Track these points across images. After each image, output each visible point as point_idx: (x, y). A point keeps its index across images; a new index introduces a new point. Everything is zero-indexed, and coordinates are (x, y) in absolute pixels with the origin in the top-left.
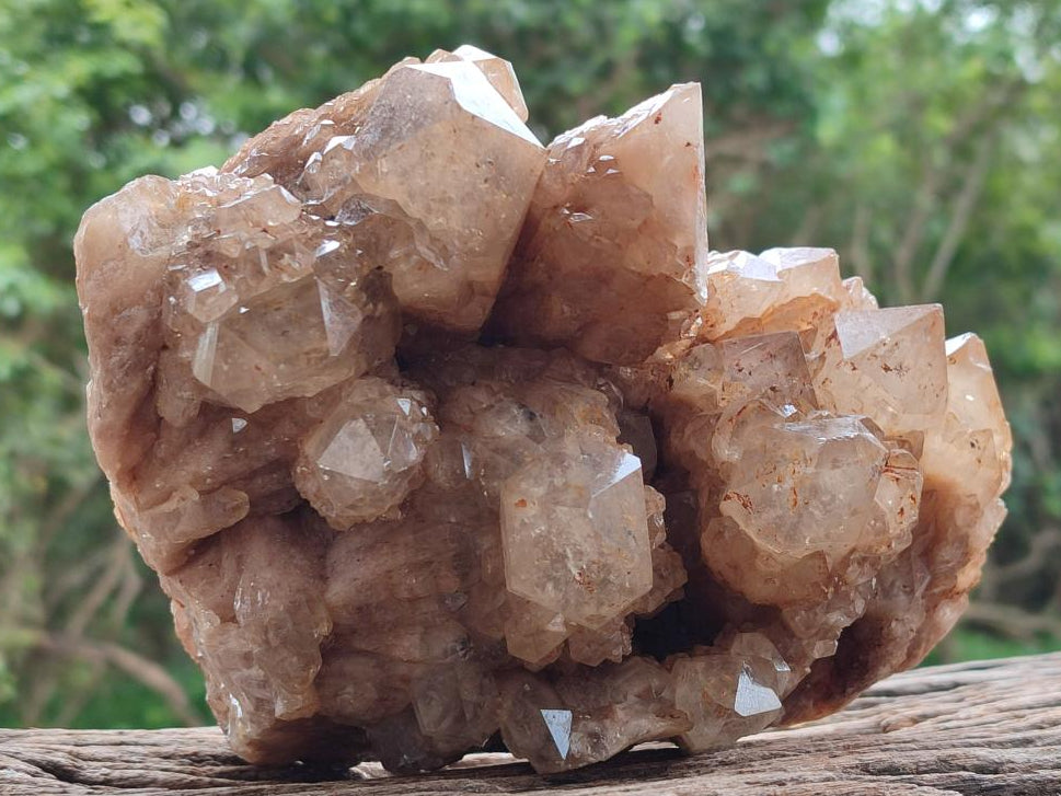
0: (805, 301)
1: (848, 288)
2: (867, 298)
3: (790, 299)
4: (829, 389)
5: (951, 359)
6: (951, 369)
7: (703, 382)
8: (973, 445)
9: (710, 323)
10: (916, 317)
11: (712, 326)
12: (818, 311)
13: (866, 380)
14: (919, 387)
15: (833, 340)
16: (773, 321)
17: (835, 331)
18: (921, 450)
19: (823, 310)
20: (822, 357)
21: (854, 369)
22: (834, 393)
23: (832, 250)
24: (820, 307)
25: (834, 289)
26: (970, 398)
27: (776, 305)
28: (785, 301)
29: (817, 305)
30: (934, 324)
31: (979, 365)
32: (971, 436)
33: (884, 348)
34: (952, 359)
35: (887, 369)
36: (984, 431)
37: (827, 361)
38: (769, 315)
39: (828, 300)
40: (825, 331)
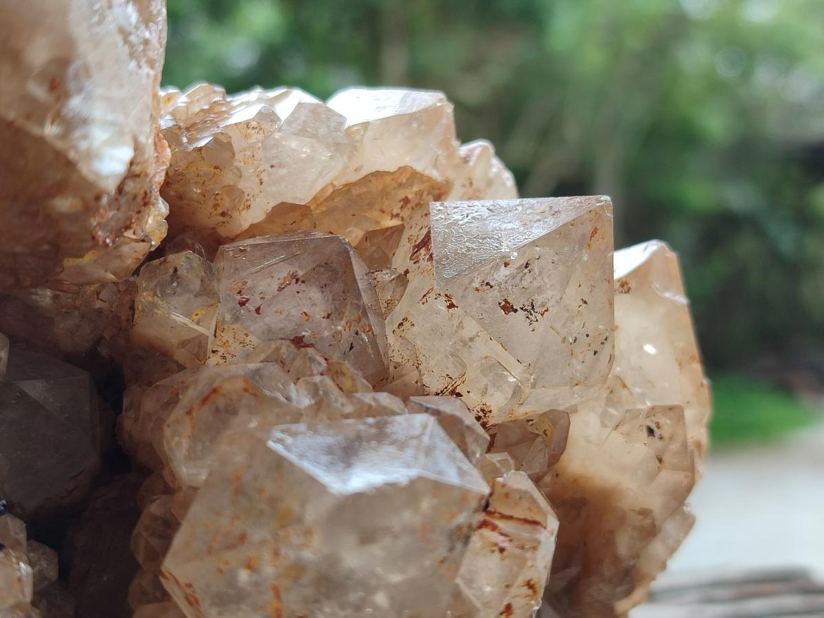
0: (388, 179)
1: (466, 160)
2: (498, 175)
3: (364, 173)
4: (409, 336)
5: (622, 285)
6: (621, 301)
7: (179, 318)
8: (651, 432)
9: (220, 210)
10: (564, 218)
11: (223, 214)
12: (410, 196)
13: (471, 328)
14: (564, 340)
15: (423, 251)
16: (331, 211)
17: (428, 235)
18: (565, 439)
19: (420, 194)
20: (403, 279)
21: (452, 306)
22: (419, 343)
23: (440, 95)
24: (415, 189)
25: (443, 160)
26: (650, 349)
27: (339, 184)
28: (354, 178)
29: (412, 185)
30: (595, 231)
31: (667, 295)
32: (648, 416)
33: (504, 272)
34: (624, 285)
35: (508, 308)
36: (671, 409)
37: (410, 287)
38: (326, 200)
39: (429, 179)
40: (414, 232)
